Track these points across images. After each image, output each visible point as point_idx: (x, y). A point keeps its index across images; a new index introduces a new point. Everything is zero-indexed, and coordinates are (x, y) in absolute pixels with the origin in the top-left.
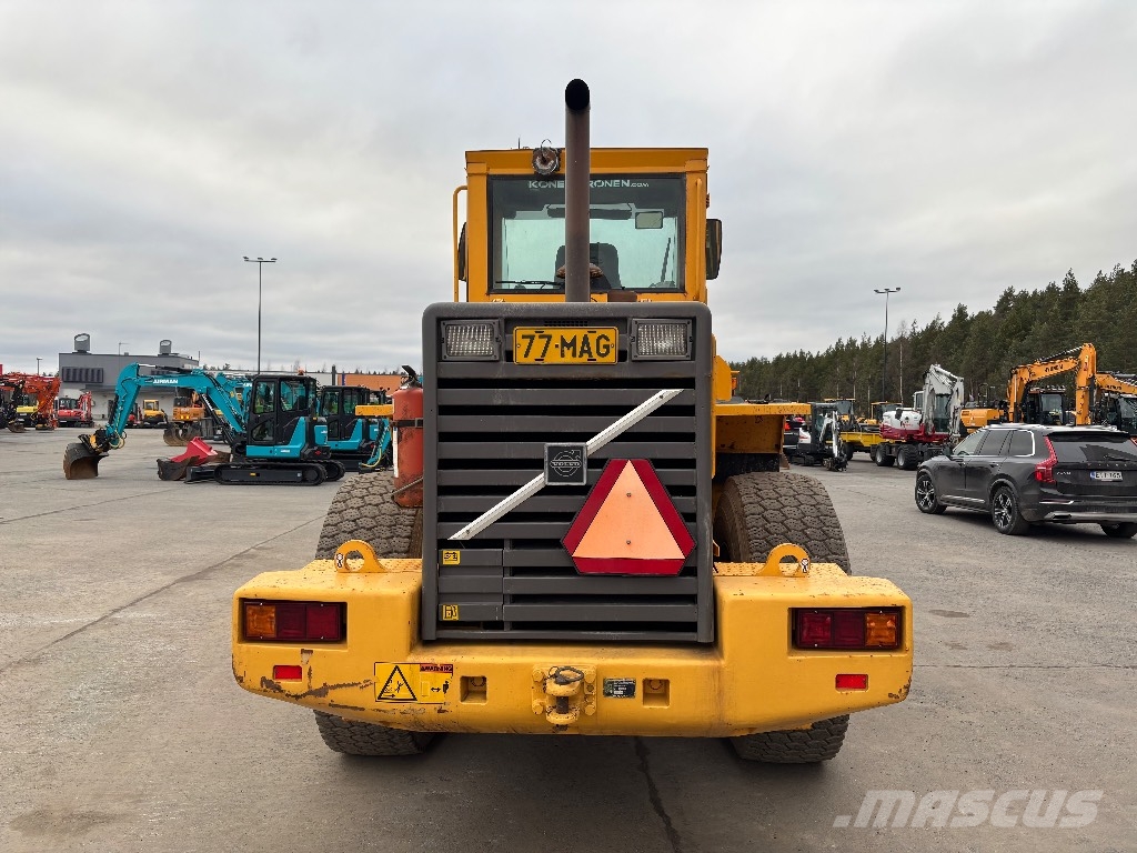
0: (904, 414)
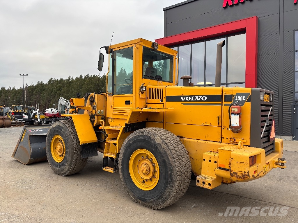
0: (53, 110)
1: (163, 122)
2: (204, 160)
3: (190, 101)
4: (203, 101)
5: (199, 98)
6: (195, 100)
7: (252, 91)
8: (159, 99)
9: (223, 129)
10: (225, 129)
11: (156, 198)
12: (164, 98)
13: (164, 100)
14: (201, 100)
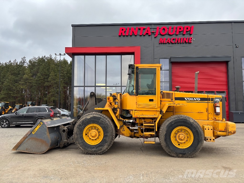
1: (173, 112)
2: (205, 129)
3: (191, 100)
4: (198, 100)
5: (196, 99)
6: (194, 100)
7: (222, 97)
8: (170, 98)
9: (209, 114)
10: (210, 114)
11: (192, 151)
12: (174, 98)
13: (174, 99)
14: (197, 100)
